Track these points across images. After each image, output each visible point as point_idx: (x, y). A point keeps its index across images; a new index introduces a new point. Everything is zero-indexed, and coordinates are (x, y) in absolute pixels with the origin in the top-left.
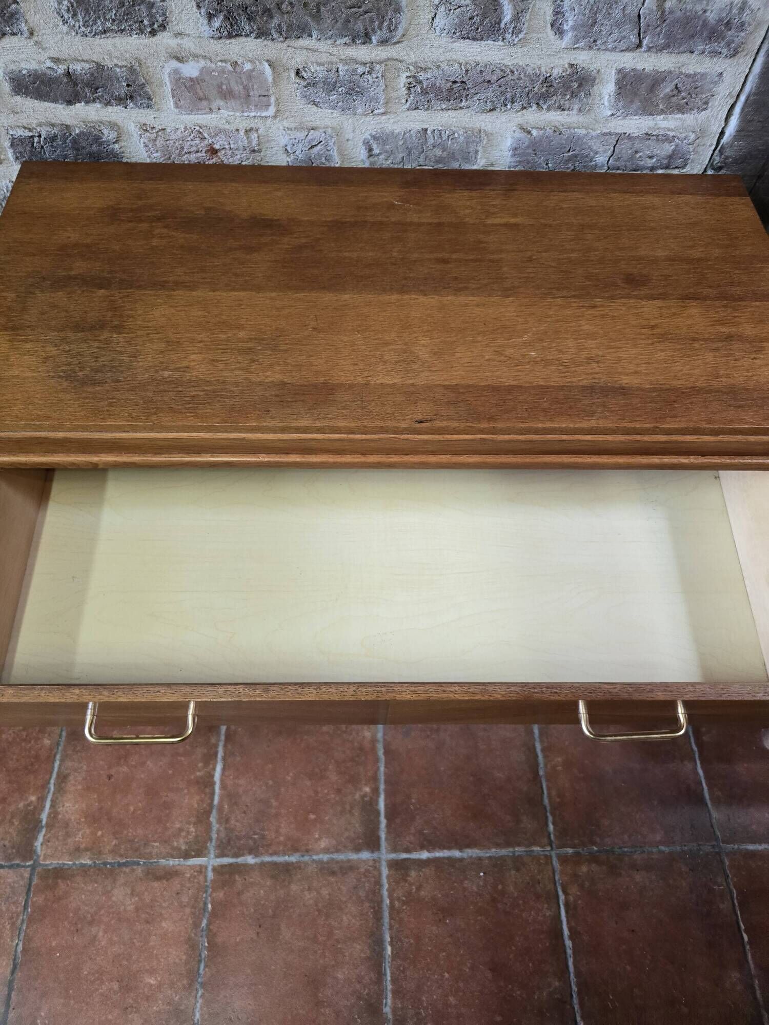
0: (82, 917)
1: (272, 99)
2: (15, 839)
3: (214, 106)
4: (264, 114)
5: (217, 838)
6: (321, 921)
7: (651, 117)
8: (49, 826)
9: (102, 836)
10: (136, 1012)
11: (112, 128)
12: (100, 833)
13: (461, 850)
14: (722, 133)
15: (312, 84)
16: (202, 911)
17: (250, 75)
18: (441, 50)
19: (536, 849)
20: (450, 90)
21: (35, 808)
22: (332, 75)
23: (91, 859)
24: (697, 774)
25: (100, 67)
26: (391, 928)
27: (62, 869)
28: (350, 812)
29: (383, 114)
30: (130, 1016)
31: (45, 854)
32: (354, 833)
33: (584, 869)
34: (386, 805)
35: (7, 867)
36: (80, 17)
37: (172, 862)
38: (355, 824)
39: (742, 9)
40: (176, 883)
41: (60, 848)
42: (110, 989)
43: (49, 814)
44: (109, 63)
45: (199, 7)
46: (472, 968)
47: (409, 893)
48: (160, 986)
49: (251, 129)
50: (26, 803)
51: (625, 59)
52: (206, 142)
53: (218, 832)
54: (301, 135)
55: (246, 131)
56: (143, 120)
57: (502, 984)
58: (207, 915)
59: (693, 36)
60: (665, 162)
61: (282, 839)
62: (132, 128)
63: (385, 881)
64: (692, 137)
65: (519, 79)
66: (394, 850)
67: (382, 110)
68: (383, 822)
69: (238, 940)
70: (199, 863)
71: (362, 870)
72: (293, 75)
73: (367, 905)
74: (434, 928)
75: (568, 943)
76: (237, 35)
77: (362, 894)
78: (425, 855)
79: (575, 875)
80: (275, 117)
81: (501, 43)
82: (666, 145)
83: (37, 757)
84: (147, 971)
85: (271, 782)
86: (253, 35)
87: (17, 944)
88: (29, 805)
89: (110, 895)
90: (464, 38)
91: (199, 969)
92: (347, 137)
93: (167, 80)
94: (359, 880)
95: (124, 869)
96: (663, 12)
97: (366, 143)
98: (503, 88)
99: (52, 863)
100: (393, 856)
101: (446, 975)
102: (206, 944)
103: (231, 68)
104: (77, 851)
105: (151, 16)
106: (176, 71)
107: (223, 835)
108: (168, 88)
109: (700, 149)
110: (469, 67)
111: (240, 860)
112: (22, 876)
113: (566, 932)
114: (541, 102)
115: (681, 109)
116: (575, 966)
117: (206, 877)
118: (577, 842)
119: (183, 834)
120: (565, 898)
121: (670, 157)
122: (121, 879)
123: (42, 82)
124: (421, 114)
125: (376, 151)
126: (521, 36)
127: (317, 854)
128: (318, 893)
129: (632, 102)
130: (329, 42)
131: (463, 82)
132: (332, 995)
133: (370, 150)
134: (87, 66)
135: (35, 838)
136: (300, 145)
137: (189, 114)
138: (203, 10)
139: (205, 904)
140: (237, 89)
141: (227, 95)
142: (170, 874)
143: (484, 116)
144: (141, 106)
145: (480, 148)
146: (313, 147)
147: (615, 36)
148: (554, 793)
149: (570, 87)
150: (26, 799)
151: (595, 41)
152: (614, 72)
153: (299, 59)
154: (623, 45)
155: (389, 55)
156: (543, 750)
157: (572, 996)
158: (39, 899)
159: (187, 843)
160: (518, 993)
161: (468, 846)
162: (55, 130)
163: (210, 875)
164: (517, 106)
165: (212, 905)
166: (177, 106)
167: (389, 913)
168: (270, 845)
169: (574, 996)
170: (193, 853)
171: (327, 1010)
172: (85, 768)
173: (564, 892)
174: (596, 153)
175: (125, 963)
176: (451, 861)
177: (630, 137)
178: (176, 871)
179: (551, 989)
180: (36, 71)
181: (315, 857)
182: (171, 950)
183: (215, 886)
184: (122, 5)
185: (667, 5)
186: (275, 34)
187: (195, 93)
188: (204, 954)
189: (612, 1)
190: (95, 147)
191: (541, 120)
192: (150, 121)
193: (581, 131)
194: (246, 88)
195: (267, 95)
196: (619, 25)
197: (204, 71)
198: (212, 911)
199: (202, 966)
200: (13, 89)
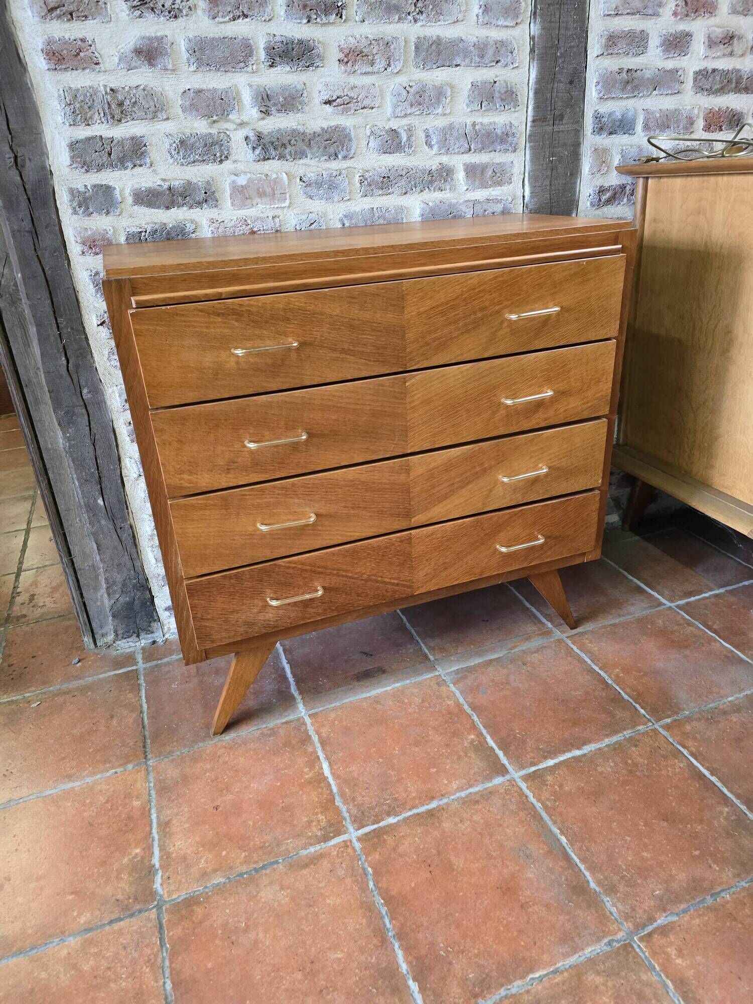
0: (233, 928)
1: (288, 195)
2: (128, 891)
3: (254, 203)
4: (283, 206)
5: (351, 816)
6: (487, 841)
7: (486, 190)
8: (164, 867)
9: (228, 853)
10: (333, 991)
11: (192, 223)
12: (224, 853)
13: (579, 748)
14: (524, 197)
15: (309, 185)
16: (363, 876)
17: (275, 181)
18: (375, 161)
19: (640, 728)
20: (382, 182)
21: (143, 858)
22: (320, 178)
23: (223, 877)
24: (726, 647)
25: (189, 183)
26: (555, 823)
27: (192, 897)
28: (466, 756)
29: (349, 200)
30: (329, 997)
31: (168, 892)
32: (478, 768)
33: (688, 728)
34: (495, 742)
35: (127, 917)
36: (181, 154)
37: (312, 850)
38: (477, 763)
39: (511, 127)
40: (325, 864)
41: (183, 880)
42: (294, 982)
43: (161, 858)
44: (194, 180)
45: (248, 145)
46: (646, 824)
47: (555, 792)
48: (349, 956)
49: (276, 216)
50: (131, 857)
51: (465, 158)
52: (249, 226)
53: (348, 811)
54: (304, 217)
55: (273, 218)
56: (211, 216)
57: (681, 826)
58: (370, 877)
59: (493, 142)
61: (414, 795)
62: (204, 222)
63: (527, 792)
64: (510, 199)
65: (416, 173)
66: (522, 767)
67: (348, 198)
68: (500, 754)
69: (413, 885)
70: (342, 840)
71: (502, 791)
72: (298, 180)
73: (521, 814)
74: (594, 808)
75: (714, 779)
76: (268, 159)
77: (513, 807)
78: (551, 763)
79: (686, 735)
80: (289, 207)
81: (403, 154)
82: (499, 205)
83: (130, 818)
84: (329, 949)
85: (381, 760)
86: (277, 158)
87: (164, 983)
88: (135, 857)
89: (258, 898)
90: (385, 153)
91: (385, 926)
92: (329, 217)
93: (228, 188)
94: (504, 799)
95: (264, 871)
96: (476, 131)
97: (341, 220)
98: (409, 179)
99: (179, 896)
100: (523, 772)
101: (628, 838)
102: (382, 901)
103: (264, 178)
104: (204, 874)
105: (221, 151)
106: (234, 182)
107: (354, 811)
108: (228, 195)
109: (516, 206)
110: (390, 168)
111: (382, 824)
112: (149, 920)
113: (706, 773)
114: (430, 186)
115: (500, 184)
116: (731, 792)
117: (354, 848)
118: (669, 713)
119: (314, 824)
120: (688, 751)
121: (502, 211)
122: (265, 881)
123: (153, 195)
124: (368, 199)
125: (346, 225)
126: (413, 149)
127: (454, 794)
128: (471, 821)
129: (475, 180)
130: (317, 159)
131: (388, 177)
132: (532, 894)
133: (344, 225)
134: (182, 182)
135: (152, 882)
136: (304, 224)
137: (239, 209)
138: (250, 146)
139: (364, 869)
140: (268, 190)
141: (261, 194)
142: (314, 860)
143: (402, 197)
144: (211, 207)
145: (403, 216)
146: (311, 224)
147: (457, 146)
148: (628, 690)
149: (442, 176)
150: (130, 854)
151: (448, 149)
152: (461, 165)
153: (301, 172)
154: (462, 150)
155: (348, 165)
156: (600, 669)
158: (176, 932)
159: (321, 829)
160: (699, 828)
161: (585, 744)
162: (157, 226)
163: (358, 845)
164: (418, 189)
165: (372, 868)
166: (233, 205)
167: (546, 812)
168: (406, 802)
169: (747, 813)
170: (332, 835)
171: (536, 907)
172: (186, 809)
173: (684, 747)
174: (465, 213)
175: (301, 950)
176: (577, 759)
177: (479, 202)
178: (321, 854)
179: (725, 815)
180: (150, 188)
181: (452, 797)
182: (346, 920)
183: (367, 852)
184: (206, 145)
185: (477, 127)
186: (288, 157)
187: (242, 195)
188: (384, 910)
189: (451, 127)
190: (180, 237)
191: (433, 197)
192: (216, 216)
193: (454, 201)
194: (273, 190)
195: (285, 193)
196: (458, 139)
197: (250, 180)
198: (374, 872)
199: (387, 921)
200: (134, 201)
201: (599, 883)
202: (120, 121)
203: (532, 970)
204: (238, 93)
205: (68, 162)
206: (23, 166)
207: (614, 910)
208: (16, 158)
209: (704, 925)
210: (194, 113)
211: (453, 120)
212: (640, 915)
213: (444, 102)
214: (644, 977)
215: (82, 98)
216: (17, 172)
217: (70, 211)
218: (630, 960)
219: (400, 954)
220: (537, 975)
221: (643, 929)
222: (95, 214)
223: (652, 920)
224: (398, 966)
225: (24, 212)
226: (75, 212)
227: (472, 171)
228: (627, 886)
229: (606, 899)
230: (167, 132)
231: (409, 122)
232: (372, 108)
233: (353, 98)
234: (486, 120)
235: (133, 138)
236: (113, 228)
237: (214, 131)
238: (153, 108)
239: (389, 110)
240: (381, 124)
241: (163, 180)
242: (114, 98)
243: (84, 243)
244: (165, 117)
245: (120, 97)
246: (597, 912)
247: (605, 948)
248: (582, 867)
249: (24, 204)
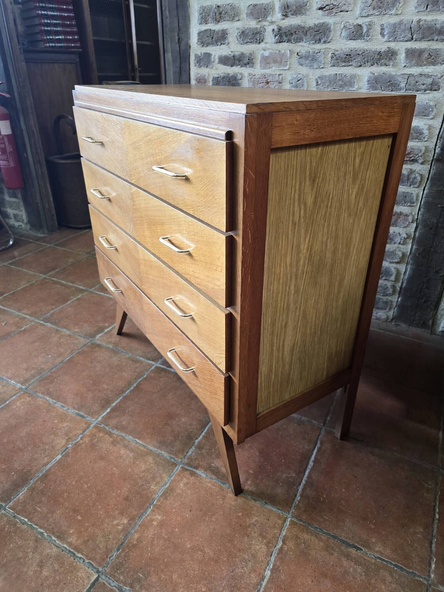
0: (96, 359)
1: (288, 63)
2: (92, 332)
3: (271, 66)
4: (285, 68)
7: (421, 67)
8: (106, 333)
11: (240, 74)
16: (141, 376)
17: (283, 55)
18: (343, 44)
19: (314, 422)
20: (346, 58)
22: (308, 54)
23: (113, 346)
25: (243, 54)
27: (100, 345)
29: (323, 68)
31: (98, 339)
35: (83, 337)
36: (241, 38)
40: (138, 365)
41: (104, 340)
42: (89, 382)
43: (108, 331)
44: (245, 52)
46: (250, 447)
48: (107, 390)
49: (280, 74)
51: (407, 45)
52: (266, 79)
54: (295, 76)
57: (262, 460)
58: (142, 378)
59: (432, 34)
60: (430, 86)
62: (246, 75)
64: (439, 76)
65: (369, 53)
67: (322, 66)
69: (149, 390)
70: (151, 363)
72: (296, 54)
76: (282, 42)
79: (332, 441)
80: (288, 70)
81: (363, 41)
82: (429, 79)
84: (106, 383)
86: (286, 41)
87: (68, 357)
89: (111, 358)
90: (351, 40)
91: (126, 392)
92: (310, 77)
93: (259, 57)
95: (122, 353)
96: (420, 26)
97: (316, 80)
98: (364, 57)
99: (98, 342)
102: (135, 386)
103: (278, 52)
104: (110, 342)
105: (260, 37)
106: (263, 54)
108: (259, 61)
110: (352, 49)
111: (168, 369)
112: (86, 341)
113: (313, 459)
114: (378, 62)
115: (434, 64)
116: (309, 474)
117: (151, 368)
119: (152, 353)
120: (320, 446)
121: (431, 84)
122: (119, 355)
123: (226, 59)
124: (335, 68)
125: (319, 83)
126: (370, 37)
129: (412, 60)
130: (308, 43)
131: (350, 55)
132: (175, 424)
133: (317, 82)
134: (239, 53)
135: (99, 334)
136: (294, 80)
137: (263, 69)
138: (274, 34)
139: (144, 375)
140: (279, 59)
141: (275, 62)
142: (137, 361)
143: (357, 69)
144: (250, 67)
145: (355, 81)
146: (299, 80)
147: (403, 36)
149: (389, 56)
151: (396, 38)
152: (404, 49)
153: (298, 50)
154: (406, 39)
155: (326, 47)
157: (300, 484)
158: (85, 349)
160: (269, 468)
162: (225, 75)
163: (153, 368)
164: (369, 64)
165: (147, 376)
166: (260, 66)
171: (169, 428)
174: (400, 82)
175: (100, 378)
177: (413, 75)
178: (141, 362)
179: (289, 476)
180: (226, 55)
182: (120, 381)
183: (152, 371)
184: (253, 34)
185: (421, 23)
186: (293, 41)
187: (266, 61)
188: (132, 388)
189: (401, 23)
190: (234, 81)
191: (378, 70)
192: (251, 72)
193: (394, 73)
194: (281, 60)
195: (287, 62)
196: (404, 31)
197: (270, 53)
198: (146, 378)
199: (128, 391)
200: (218, 62)
201: (199, 443)
202: (219, 22)
203: (139, 439)
204: (274, 5)
205: (196, 42)
206: (181, 43)
207: (190, 453)
208: (179, 39)
209: (209, 488)
210: (251, 17)
211: (403, 18)
212: (196, 463)
213: (397, 6)
214: (164, 475)
215: (205, 11)
216: (178, 45)
217: (194, 65)
218: (169, 468)
219: (119, 400)
220: (138, 441)
221: (188, 466)
222: (202, 67)
223: (197, 468)
224: (113, 403)
225: (178, 64)
226: (195, 66)
227: (410, 54)
228: (207, 452)
229: (193, 448)
230: (238, 27)
231: (371, 20)
232: (347, 11)
233: (335, 5)
234: (429, 18)
235: (222, 30)
236: (208, 74)
237: (258, 26)
238: (233, 15)
239: (358, 12)
240: (351, 21)
241: (232, 52)
242: (218, 10)
243: (196, 80)
244: (237, 19)
245: (221, 10)
246: (183, 448)
247: (168, 457)
248: (203, 434)
249: (178, 61)
